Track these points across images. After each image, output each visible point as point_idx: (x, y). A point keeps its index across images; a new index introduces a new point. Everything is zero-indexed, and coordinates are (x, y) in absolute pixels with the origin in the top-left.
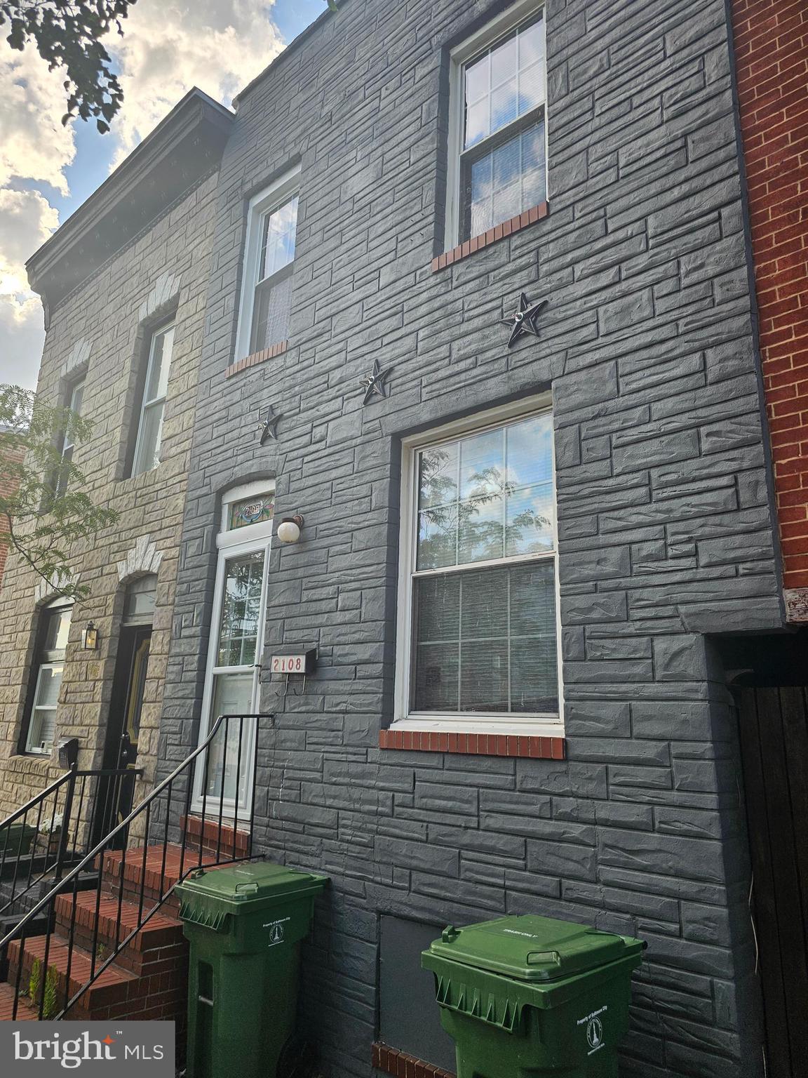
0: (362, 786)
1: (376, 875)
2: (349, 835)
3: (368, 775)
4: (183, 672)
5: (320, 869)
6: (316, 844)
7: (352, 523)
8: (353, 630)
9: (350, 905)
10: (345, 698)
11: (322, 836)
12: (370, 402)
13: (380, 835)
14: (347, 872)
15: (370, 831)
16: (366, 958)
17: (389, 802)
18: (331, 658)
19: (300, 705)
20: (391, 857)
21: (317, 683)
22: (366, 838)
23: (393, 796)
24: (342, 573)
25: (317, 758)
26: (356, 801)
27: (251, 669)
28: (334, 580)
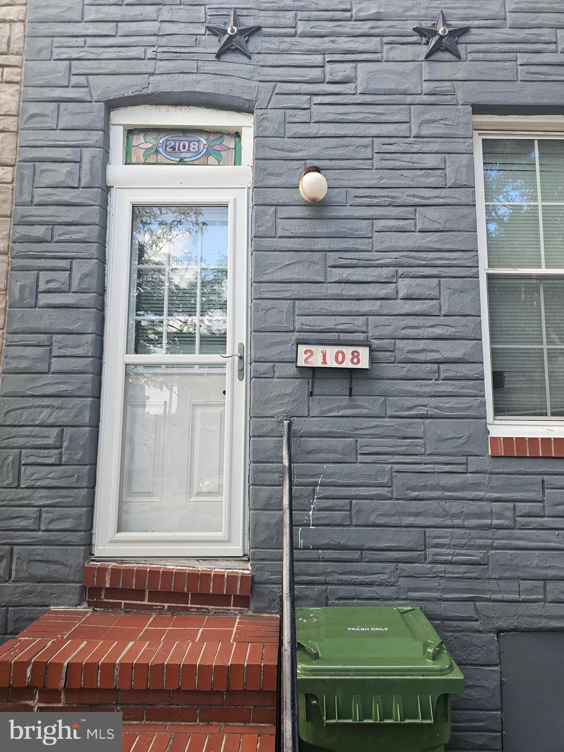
0: (463, 499)
1: (494, 592)
2: (449, 555)
3: (476, 486)
4: (51, 357)
5: (397, 599)
6: (387, 571)
7: (414, 196)
8: (430, 324)
9: (452, 631)
10: (425, 401)
11: (397, 561)
12: (432, 58)
13: (496, 549)
14: (445, 596)
15: (481, 547)
16: (486, 684)
17: (509, 514)
18: (393, 354)
19: (340, 408)
20: (516, 571)
21: (370, 381)
22: (476, 555)
23: (514, 505)
24: (401, 254)
25: (384, 471)
26: (454, 516)
27: (224, 360)
28: (390, 260)
